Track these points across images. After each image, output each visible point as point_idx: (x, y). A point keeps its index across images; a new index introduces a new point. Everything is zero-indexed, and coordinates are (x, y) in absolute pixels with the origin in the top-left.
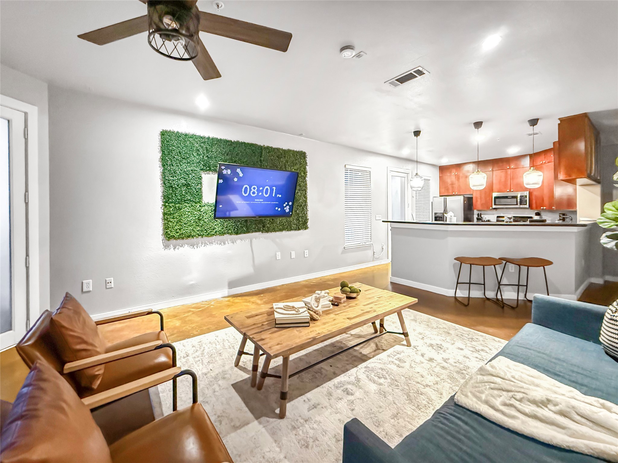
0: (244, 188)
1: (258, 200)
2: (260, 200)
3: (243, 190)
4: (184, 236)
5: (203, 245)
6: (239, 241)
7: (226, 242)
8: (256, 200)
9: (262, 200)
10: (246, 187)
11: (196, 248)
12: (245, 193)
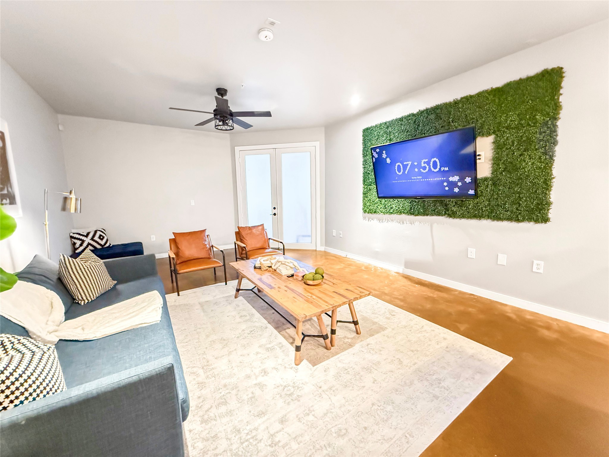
0: (396, 167)
1: (415, 178)
2: (418, 177)
3: (396, 168)
4: (372, 211)
5: (386, 221)
6: (417, 223)
7: (405, 222)
8: (413, 178)
9: (421, 177)
10: (399, 165)
11: (381, 222)
12: (399, 171)
